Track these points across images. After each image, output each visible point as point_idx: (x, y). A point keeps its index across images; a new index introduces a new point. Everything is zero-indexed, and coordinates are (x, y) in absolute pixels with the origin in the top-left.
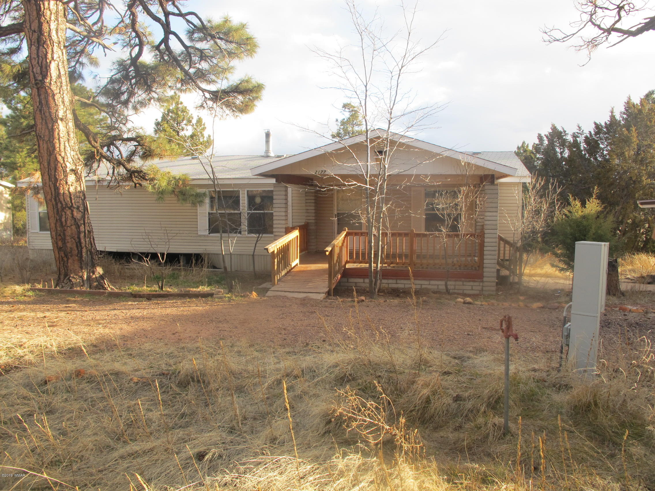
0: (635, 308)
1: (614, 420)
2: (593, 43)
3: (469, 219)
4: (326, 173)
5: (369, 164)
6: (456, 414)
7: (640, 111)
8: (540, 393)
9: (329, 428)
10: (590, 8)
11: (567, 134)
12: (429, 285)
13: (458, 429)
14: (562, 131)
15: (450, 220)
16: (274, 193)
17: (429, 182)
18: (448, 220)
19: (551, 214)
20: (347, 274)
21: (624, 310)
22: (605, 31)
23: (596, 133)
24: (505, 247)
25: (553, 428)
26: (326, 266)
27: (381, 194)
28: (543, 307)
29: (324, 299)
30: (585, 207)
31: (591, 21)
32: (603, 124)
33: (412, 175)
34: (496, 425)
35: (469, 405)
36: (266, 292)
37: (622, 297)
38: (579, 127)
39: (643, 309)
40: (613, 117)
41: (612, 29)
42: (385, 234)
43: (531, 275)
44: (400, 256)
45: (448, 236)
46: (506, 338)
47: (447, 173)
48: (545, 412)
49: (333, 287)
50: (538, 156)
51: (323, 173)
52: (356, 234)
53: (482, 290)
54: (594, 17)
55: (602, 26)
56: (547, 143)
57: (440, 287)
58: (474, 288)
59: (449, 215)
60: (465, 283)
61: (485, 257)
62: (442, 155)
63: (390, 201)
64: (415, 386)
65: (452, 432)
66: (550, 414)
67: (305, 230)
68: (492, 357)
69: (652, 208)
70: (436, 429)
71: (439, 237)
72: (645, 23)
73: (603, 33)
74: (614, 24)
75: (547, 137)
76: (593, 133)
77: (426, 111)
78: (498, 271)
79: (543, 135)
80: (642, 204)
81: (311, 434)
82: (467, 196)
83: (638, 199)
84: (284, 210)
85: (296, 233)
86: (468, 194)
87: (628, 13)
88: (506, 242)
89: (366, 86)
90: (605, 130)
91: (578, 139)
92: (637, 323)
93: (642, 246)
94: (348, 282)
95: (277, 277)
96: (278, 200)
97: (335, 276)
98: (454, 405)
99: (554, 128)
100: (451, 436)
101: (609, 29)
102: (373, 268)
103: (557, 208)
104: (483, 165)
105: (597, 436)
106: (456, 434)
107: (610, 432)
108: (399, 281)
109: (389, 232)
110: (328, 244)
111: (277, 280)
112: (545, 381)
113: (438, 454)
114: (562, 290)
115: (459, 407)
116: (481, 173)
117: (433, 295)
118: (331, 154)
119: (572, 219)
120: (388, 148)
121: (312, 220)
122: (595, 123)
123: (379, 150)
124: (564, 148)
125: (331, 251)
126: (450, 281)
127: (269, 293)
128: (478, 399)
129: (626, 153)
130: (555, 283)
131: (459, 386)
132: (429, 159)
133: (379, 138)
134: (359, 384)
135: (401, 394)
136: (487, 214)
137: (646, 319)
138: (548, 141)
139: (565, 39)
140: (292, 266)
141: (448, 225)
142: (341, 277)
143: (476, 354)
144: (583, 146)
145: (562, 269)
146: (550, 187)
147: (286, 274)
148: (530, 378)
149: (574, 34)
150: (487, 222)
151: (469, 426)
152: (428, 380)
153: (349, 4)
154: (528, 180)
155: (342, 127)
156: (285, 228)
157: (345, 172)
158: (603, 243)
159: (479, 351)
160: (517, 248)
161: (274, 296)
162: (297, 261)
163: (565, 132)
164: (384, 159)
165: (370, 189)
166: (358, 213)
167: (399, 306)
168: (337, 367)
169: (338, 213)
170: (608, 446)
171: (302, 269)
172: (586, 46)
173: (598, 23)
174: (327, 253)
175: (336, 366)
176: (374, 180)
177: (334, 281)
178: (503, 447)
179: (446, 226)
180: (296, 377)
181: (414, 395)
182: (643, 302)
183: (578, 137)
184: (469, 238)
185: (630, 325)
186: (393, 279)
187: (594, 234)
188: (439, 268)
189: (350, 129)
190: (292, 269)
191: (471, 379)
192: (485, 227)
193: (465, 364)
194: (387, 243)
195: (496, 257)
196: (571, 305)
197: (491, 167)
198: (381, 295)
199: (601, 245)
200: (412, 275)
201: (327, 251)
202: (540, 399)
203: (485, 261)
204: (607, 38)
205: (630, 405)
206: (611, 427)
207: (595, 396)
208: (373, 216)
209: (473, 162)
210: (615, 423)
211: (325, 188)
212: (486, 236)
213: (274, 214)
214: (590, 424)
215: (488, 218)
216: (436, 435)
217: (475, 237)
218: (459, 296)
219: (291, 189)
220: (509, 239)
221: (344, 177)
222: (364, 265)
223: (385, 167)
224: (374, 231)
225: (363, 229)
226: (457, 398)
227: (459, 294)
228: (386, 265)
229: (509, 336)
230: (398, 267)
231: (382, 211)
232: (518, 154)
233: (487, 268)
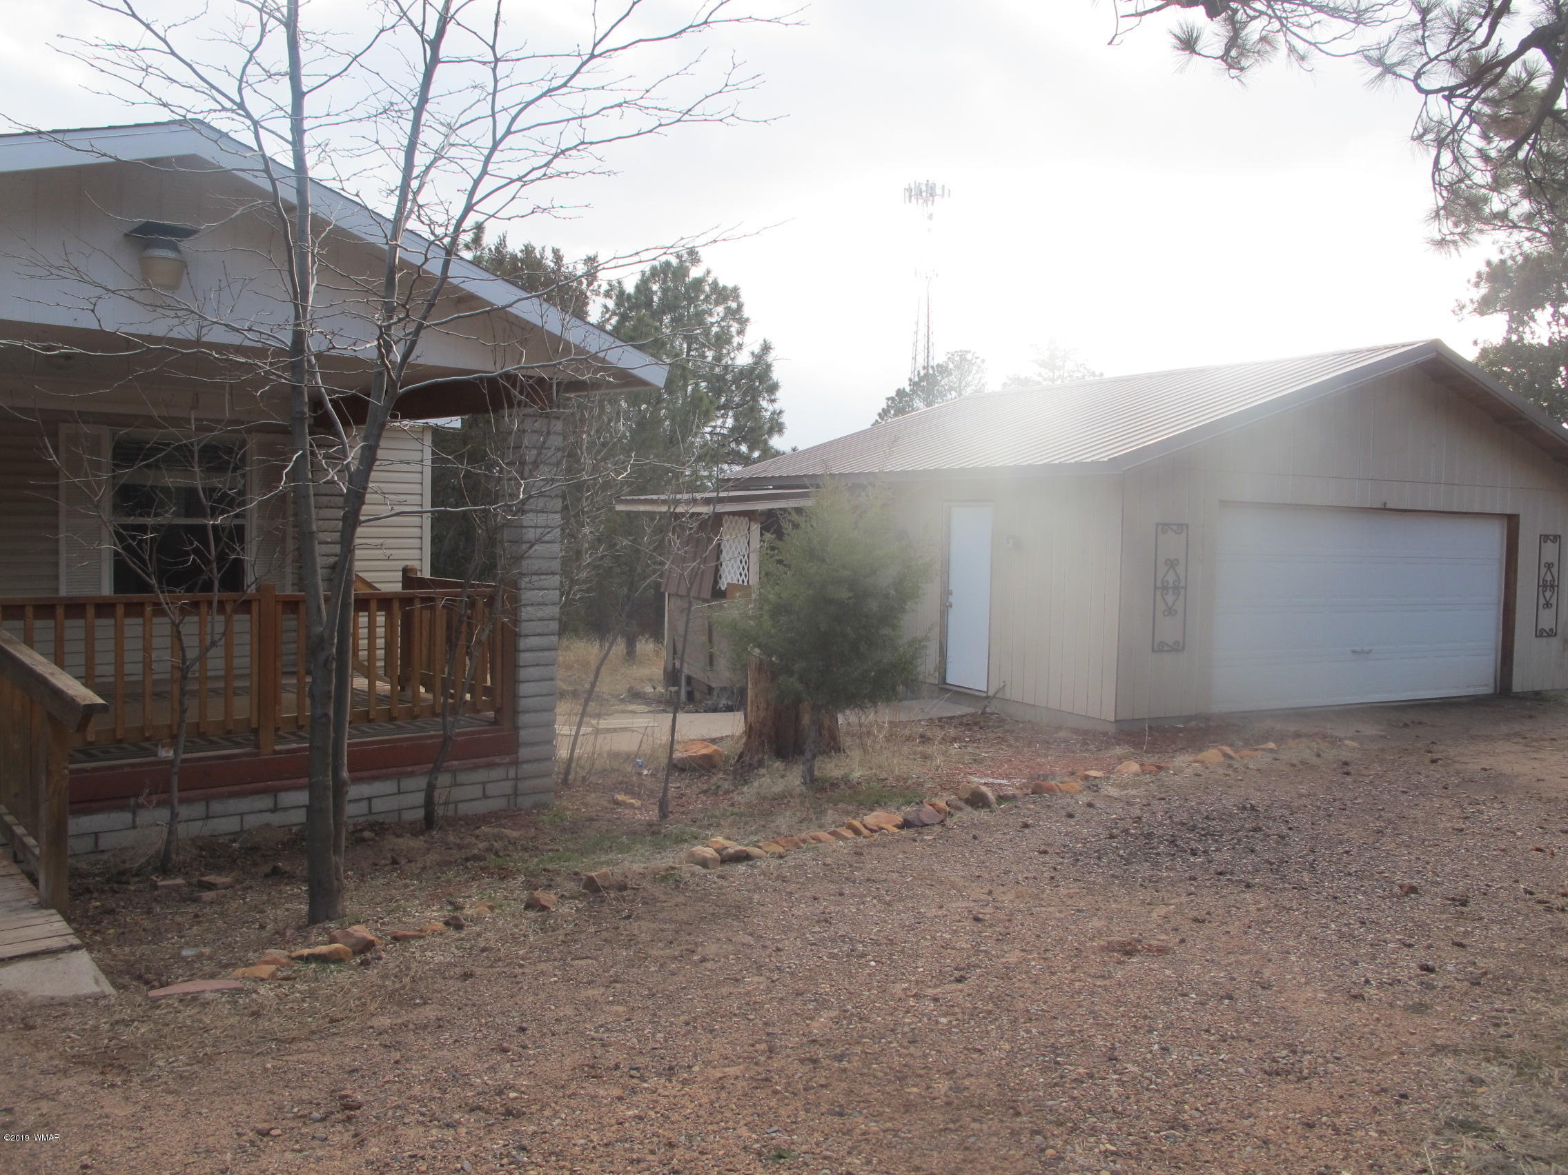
53: (516, 793)
58: (492, 789)
61: (522, 674)
203: (522, 689)
233: (528, 712)
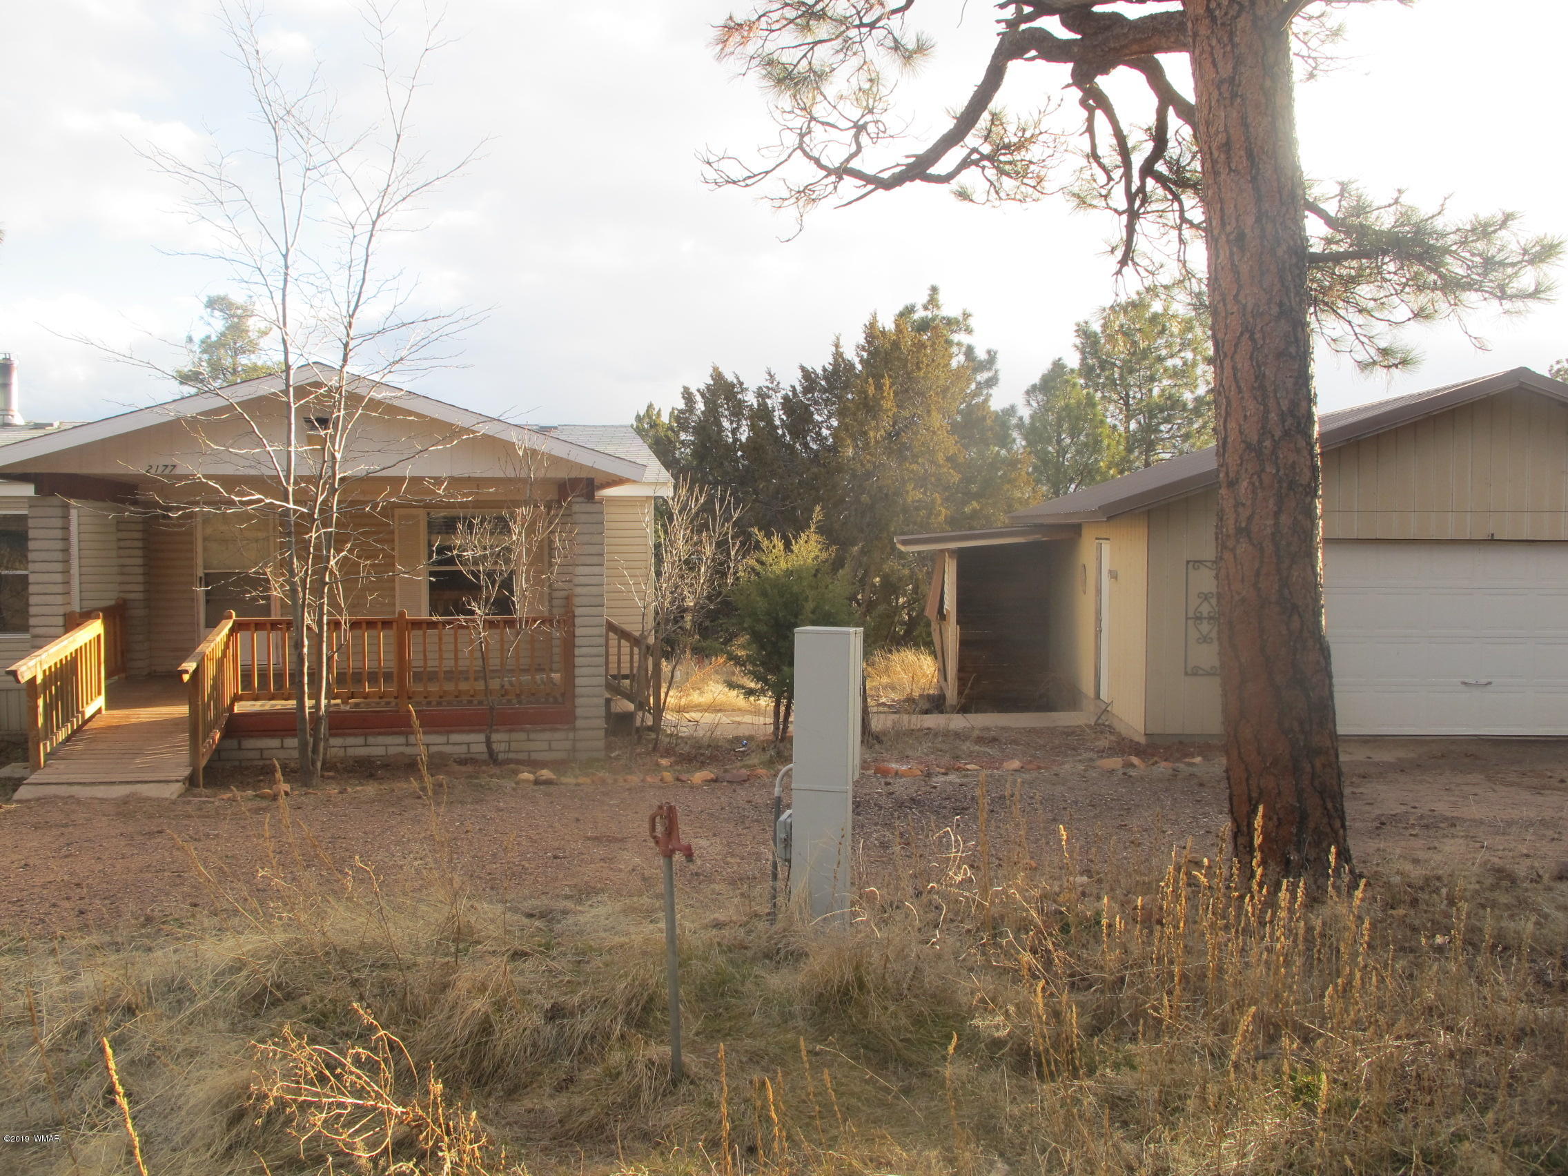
0: (904, 768)
1: (901, 1015)
2: (806, 194)
3: (538, 582)
4: (178, 471)
5: (292, 449)
6: (555, 1051)
7: (896, 345)
8: (738, 976)
9: (238, 1135)
10: (799, 122)
11: (747, 389)
12: (448, 743)
13: (567, 1083)
14: (735, 381)
15: (493, 587)
16: (31, 523)
17: (445, 496)
18: (487, 587)
19: (720, 570)
20: (237, 727)
21: (885, 773)
22: (830, 172)
23: (806, 390)
24: (619, 647)
25: (778, 1051)
26: (182, 710)
27: (325, 525)
28: (715, 781)
29: (180, 796)
30: (792, 551)
31: (800, 147)
32: (820, 371)
33: (403, 479)
34: (653, 1064)
35: (584, 1025)
36: (15, 790)
37: (877, 747)
38: (769, 374)
39: (922, 767)
40: (838, 355)
41: (843, 171)
42: (335, 625)
43: (680, 710)
44: (373, 677)
45: (490, 624)
46: (665, 856)
47: (484, 475)
48: (755, 1018)
49: (203, 763)
50: (683, 436)
51: (167, 472)
52: (259, 626)
53: (574, 750)
54: (807, 139)
55: (824, 161)
56: (703, 408)
57: (474, 748)
58: (554, 745)
59: (490, 575)
60: (532, 736)
61: (578, 671)
62: (474, 432)
63: (346, 542)
64: (451, 995)
65: (551, 1096)
66: (767, 1021)
67: (116, 616)
68: (618, 906)
69: (919, 553)
70: (512, 1093)
71: (467, 627)
72: (907, 165)
73: (826, 177)
74: (848, 160)
75: (703, 395)
76: (799, 389)
77: (433, 325)
78: (608, 701)
79: (693, 390)
80: (904, 543)
81: (191, 1160)
82: (531, 530)
83: (895, 533)
84: (59, 567)
85: (95, 629)
86: (533, 523)
87: (874, 140)
88: (624, 635)
89: (285, 257)
90: (823, 383)
91: (769, 401)
92: (913, 799)
93: (902, 633)
94: (240, 749)
95: (45, 748)
96: (41, 542)
97: (206, 736)
98: (550, 1031)
99: (718, 376)
100: (550, 1104)
101: (839, 168)
102: (307, 711)
103: (733, 553)
104: (565, 456)
105: (871, 1054)
106: (563, 1099)
107: (895, 1040)
108: (371, 740)
109: (344, 618)
110: (186, 654)
111: (46, 755)
112: (746, 948)
113: (527, 1155)
114: (750, 738)
115: (560, 1034)
116: (563, 474)
117: (457, 768)
118: (193, 422)
119: (767, 578)
120: (342, 412)
121: (136, 592)
122: (803, 369)
123: (320, 415)
124: (739, 420)
125: (196, 671)
126: (497, 731)
127: (23, 792)
128: (602, 1008)
129: (872, 434)
130: (734, 722)
131: (555, 981)
132: (444, 440)
133: (318, 385)
134: (304, 1008)
135: (416, 1018)
136: (581, 570)
137: (928, 788)
138: (705, 404)
139: (749, 182)
140: (87, 715)
141: (488, 599)
142: (222, 738)
143: (579, 901)
144: (779, 416)
145: (750, 692)
146: (717, 507)
147: (68, 739)
148: (711, 945)
149: (767, 173)
150: (579, 590)
151: (590, 1074)
152: (480, 976)
153: (245, 47)
154: (668, 492)
155: (206, 357)
156: (64, 615)
157: (228, 470)
158: (852, 630)
159: (585, 893)
160: (648, 647)
161: (38, 799)
162: (100, 702)
163: (741, 384)
164: (333, 438)
165: (295, 511)
166: (265, 574)
167: (379, 801)
168: (240, 969)
169: (206, 575)
170: (895, 1073)
171: (115, 722)
172: (793, 200)
173: (816, 154)
174: (186, 677)
175: (237, 967)
176: (305, 491)
177: (206, 750)
178: (676, 1113)
179: (483, 602)
180: (130, 1010)
181: (450, 1017)
182: (919, 754)
183: (769, 397)
184: (539, 627)
185: (900, 805)
186: (355, 735)
187: (813, 612)
188: (470, 702)
189: (227, 362)
190: (86, 722)
191: (579, 962)
192: (577, 601)
193: (558, 927)
194: (340, 647)
195: (602, 670)
196: (791, 769)
197: (586, 459)
198: (329, 778)
199: (849, 634)
200: (417, 723)
201: (186, 672)
202: (740, 988)
203: (578, 681)
204: (835, 188)
205: (930, 979)
206: (897, 1029)
207: (857, 968)
208: (304, 581)
209: (543, 448)
210: (904, 1021)
211: (178, 509)
212: (578, 621)
213: (32, 578)
214: (854, 1030)
215: (582, 580)
216: (514, 1108)
217: (552, 625)
218: (522, 767)
219: (79, 511)
220: (627, 628)
221: (231, 482)
222: (279, 704)
223: (334, 457)
224: (308, 620)
225: (273, 612)
226: (555, 1013)
227: (518, 762)
228: (338, 701)
229: (673, 851)
230: (368, 705)
231: (327, 568)
232: (639, 431)
233: (582, 696)
